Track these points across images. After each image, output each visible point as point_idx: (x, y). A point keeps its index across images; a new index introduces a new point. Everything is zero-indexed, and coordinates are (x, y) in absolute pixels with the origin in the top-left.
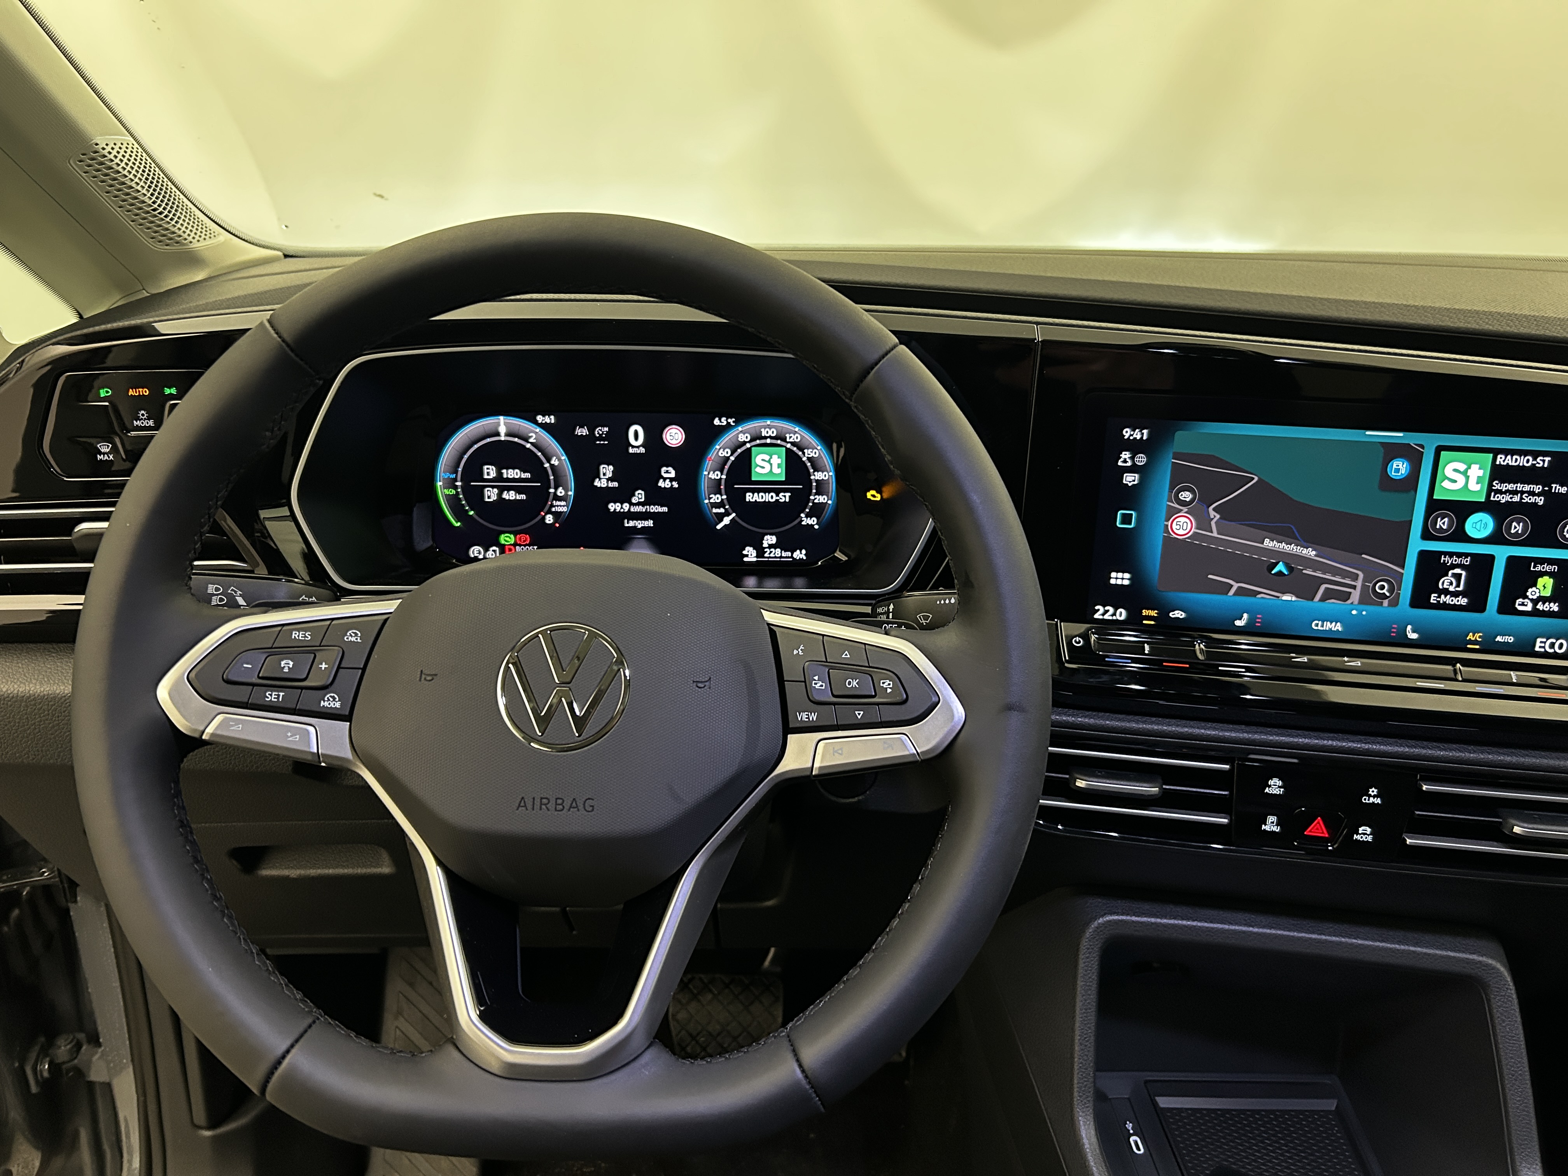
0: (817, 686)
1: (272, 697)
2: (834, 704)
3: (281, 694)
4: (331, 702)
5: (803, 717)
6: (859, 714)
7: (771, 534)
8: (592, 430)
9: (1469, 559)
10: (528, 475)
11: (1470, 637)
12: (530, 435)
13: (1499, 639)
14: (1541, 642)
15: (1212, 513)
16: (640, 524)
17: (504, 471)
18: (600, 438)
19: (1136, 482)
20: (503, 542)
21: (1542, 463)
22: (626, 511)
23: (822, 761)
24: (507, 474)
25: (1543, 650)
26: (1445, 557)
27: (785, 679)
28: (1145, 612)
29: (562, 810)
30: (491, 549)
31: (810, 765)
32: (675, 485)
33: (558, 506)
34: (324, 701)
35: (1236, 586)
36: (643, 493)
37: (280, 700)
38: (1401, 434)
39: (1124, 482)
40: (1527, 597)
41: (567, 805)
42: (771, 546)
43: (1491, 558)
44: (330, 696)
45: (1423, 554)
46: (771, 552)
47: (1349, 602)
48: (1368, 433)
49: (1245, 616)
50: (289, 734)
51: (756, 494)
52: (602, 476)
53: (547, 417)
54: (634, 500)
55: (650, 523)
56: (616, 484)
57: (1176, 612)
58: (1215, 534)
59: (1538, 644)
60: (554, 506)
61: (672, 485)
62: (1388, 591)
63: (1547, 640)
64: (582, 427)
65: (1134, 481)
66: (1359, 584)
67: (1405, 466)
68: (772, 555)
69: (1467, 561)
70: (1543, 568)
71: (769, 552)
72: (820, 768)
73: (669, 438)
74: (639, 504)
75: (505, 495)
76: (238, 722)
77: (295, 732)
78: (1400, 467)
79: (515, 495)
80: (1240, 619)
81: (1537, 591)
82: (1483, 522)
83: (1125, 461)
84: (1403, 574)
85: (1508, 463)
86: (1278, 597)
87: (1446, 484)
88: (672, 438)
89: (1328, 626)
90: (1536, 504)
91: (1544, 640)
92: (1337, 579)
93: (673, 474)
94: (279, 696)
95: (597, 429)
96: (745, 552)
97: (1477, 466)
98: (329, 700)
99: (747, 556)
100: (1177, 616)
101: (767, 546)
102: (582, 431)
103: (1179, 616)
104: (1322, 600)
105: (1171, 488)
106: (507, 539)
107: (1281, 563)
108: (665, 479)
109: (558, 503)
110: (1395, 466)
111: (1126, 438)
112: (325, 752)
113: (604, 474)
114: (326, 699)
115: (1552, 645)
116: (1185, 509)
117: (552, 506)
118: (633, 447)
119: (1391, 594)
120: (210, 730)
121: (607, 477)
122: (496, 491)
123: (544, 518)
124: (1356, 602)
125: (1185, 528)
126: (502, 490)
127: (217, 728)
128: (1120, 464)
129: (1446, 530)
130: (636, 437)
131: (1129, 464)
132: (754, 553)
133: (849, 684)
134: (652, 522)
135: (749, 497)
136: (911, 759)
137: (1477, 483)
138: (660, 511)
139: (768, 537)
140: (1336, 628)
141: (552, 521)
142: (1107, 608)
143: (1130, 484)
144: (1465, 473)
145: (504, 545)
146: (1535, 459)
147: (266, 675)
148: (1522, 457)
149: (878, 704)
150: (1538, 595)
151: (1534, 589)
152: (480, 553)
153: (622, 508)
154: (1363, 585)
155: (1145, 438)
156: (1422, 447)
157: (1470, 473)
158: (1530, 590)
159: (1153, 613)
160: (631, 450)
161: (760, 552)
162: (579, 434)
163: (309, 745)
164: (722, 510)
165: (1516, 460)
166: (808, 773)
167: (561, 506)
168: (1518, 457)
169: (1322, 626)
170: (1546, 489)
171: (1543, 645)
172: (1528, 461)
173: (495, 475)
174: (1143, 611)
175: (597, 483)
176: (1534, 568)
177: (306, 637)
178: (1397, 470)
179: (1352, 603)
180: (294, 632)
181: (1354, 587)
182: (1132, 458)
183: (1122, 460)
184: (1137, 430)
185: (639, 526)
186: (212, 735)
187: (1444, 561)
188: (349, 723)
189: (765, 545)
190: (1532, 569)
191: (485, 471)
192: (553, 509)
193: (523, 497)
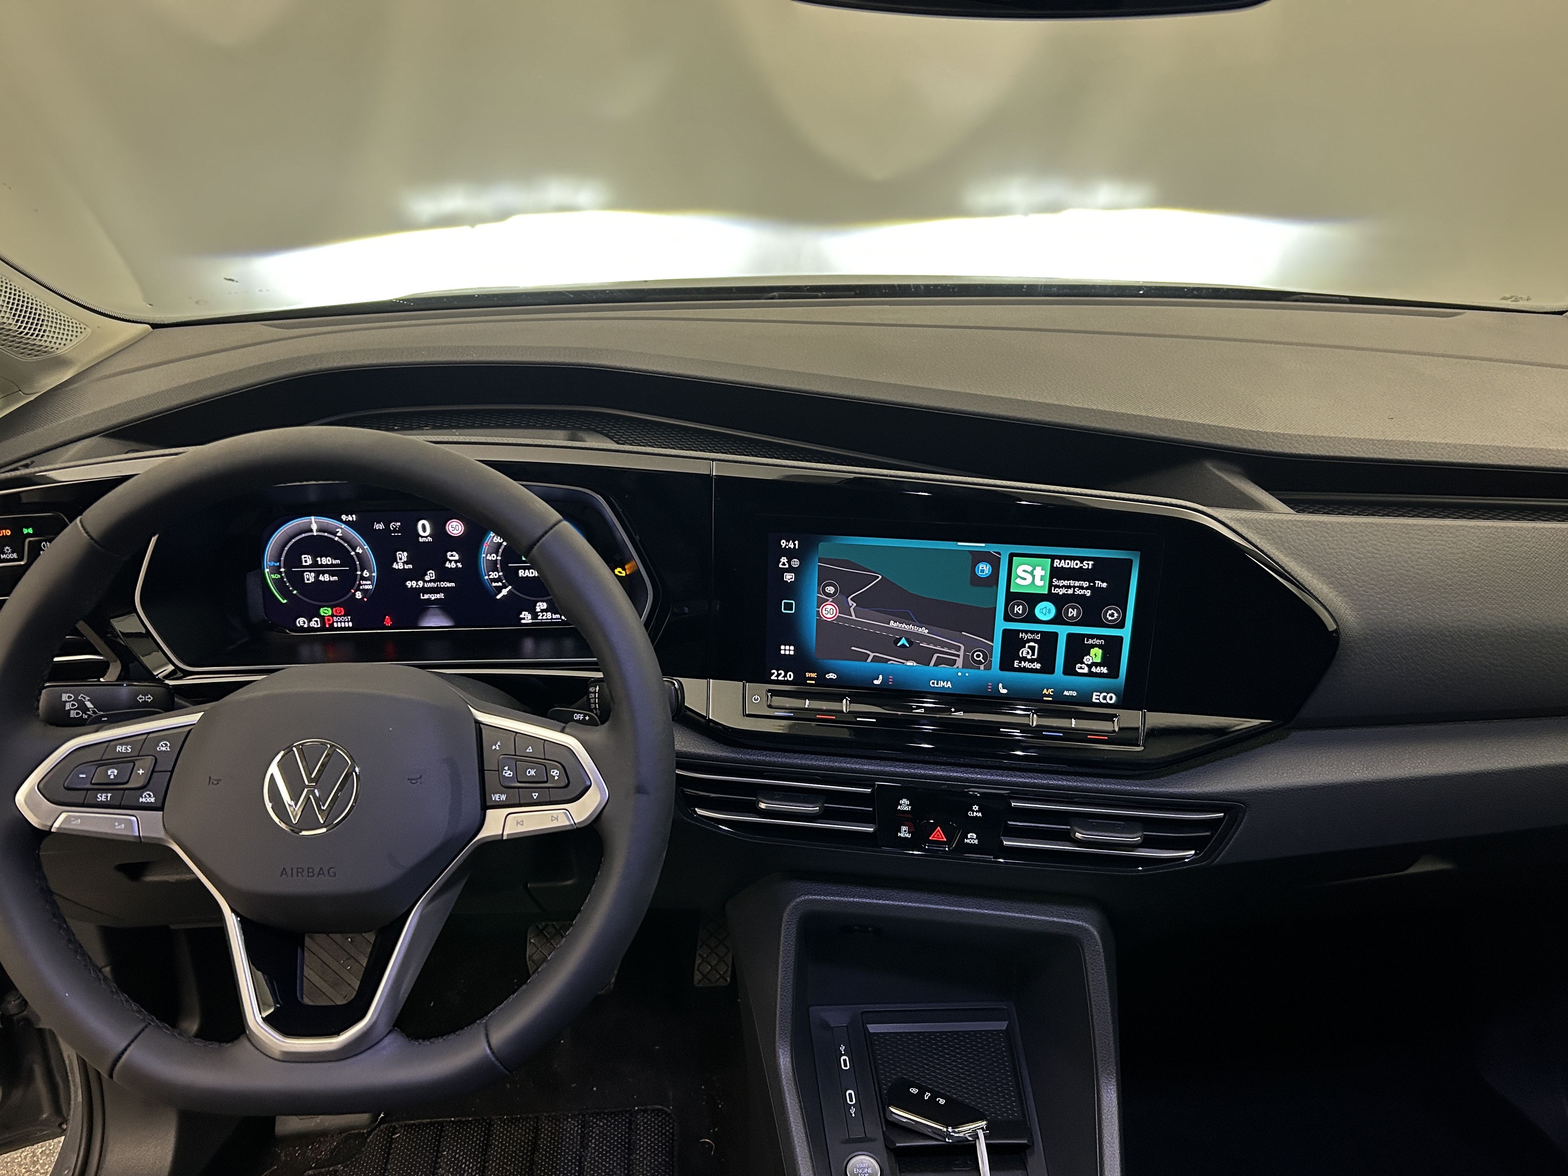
0: (507, 775)
1: (102, 797)
2: (519, 788)
3: (109, 795)
4: (148, 798)
5: (496, 797)
6: (535, 795)
7: (542, 601)
8: (387, 526)
9: (1039, 635)
10: (338, 561)
11: (1045, 691)
12: (337, 530)
13: (1066, 693)
14: (1097, 695)
15: (851, 602)
16: (433, 597)
17: (319, 559)
18: (395, 531)
19: (793, 580)
20: (322, 614)
21: (1087, 566)
22: (421, 586)
23: (510, 830)
24: (321, 561)
25: (1098, 701)
26: (1022, 634)
27: (485, 768)
28: (808, 675)
29: (313, 876)
30: (313, 620)
31: (501, 832)
32: (460, 565)
33: (364, 585)
34: (142, 798)
35: (872, 655)
36: (433, 572)
37: (109, 799)
38: (983, 545)
39: (785, 579)
40: (1083, 663)
41: (316, 872)
42: (542, 611)
43: (1056, 635)
44: (147, 794)
45: (1005, 632)
46: (543, 615)
47: (955, 666)
48: (959, 544)
49: (881, 677)
50: (117, 824)
51: (527, 571)
52: (399, 561)
53: (350, 516)
54: (427, 578)
55: (441, 596)
56: (410, 566)
57: (831, 674)
58: (854, 617)
59: (1094, 697)
60: (362, 585)
61: (457, 566)
62: (982, 658)
63: (1101, 693)
64: (379, 523)
65: (792, 578)
66: (961, 653)
67: (988, 567)
68: (544, 617)
69: (1038, 637)
70: (1094, 642)
71: (541, 615)
72: (508, 835)
73: (451, 529)
74: (431, 581)
75: (321, 578)
76: (77, 818)
77: (120, 822)
78: (985, 568)
79: (329, 577)
80: (878, 679)
81: (1091, 658)
82: (1048, 608)
83: (784, 564)
84: (992, 646)
85: (1062, 566)
86: (904, 663)
87: (1019, 581)
88: (453, 529)
89: (941, 684)
90: (1085, 595)
91: (1099, 694)
92: (945, 650)
93: (457, 557)
94: (107, 796)
95: (392, 524)
96: (522, 616)
97: (1041, 568)
98: (146, 797)
99: (524, 619)
100: (831, 677)
101: (540, 610)
102: (379, 526)
103: (832, 677)
104: (935, 665)
105: (819, 585)
106: (326, 611)
107: (903, 638)
108: (451, 561)
109: (364, 582)
110: (980, 568)
111: (783, 547)
112: (146, 835)
113: (401, 559)
114: (144, 796)
115: (1105, 698)
116: (831, 600)
117: (360, 585)
118: (422, 537)
119: (985, 662)
120: (56, 825)
121: (403, 561)
122: (313, 574)
123: (354, 594)
124: (961, 667)
125: (832, 613)
126: (318, 574)
127: (62, 823)
128: (780, 566)
129: (1021, 615)
130: (424, 530)
131: (787, 566)
132: (530, 616)
133: (529, 773)
134: (443, 594)
135: (521, 573)
136: (570, 828)
137: (1041, 580)
138: (449, 586)
139: (540, 603)
140: (948, 685)
141: (360, 597)
142: (780, 672)
143: (789, 581)
144: (1032, 573)
145: (324, 616)
146: (1082, 563)
147: (96, 782)
148: (1073, 561)
149: (548, 788)
150: (1091, 661)
151: (1088, 657)
152: (304, 623)
153: (417, 585)
154: (965, 655)
155: (797, 547)
156: (1000, 554)
157: (1035, 573)
158: (1085, 658)
159: (814, 675)
160: (421, 540)
161: (535, 615)
162: (377, 528)
163: (133, 831)
164: (500, 584)
165: (1068, 564)
166: (500, 838)
167: (367, 585)
168: (1069, 562)
169: (937, 684)
170: (1092, 584)
171: (1098, 697)
172: (1077, 564)
173: (311, 563)
174: (807, 674)
175: (395, 566)
176: (1087, 641)
177: (127, 749)
178: (983, 571)
179: (958, 667)
180: (118, 747)
181: (958, 656)
182: (789, 562)
183: (782, 563)
184: (791, 541)
185: (433, 598)
186: (58, 828)
187: (1022, 637)
188: (162, 812)
189: (538, 610)
190: (1086, 642)
191: (303, 560)
192: (361, 587)
193: (336, 578)
